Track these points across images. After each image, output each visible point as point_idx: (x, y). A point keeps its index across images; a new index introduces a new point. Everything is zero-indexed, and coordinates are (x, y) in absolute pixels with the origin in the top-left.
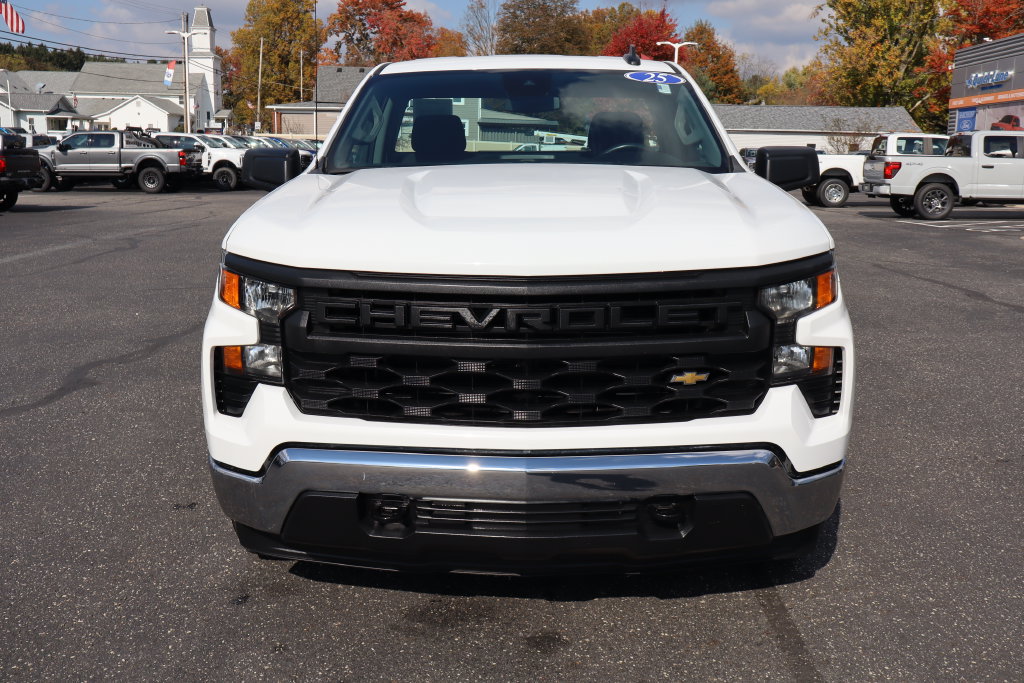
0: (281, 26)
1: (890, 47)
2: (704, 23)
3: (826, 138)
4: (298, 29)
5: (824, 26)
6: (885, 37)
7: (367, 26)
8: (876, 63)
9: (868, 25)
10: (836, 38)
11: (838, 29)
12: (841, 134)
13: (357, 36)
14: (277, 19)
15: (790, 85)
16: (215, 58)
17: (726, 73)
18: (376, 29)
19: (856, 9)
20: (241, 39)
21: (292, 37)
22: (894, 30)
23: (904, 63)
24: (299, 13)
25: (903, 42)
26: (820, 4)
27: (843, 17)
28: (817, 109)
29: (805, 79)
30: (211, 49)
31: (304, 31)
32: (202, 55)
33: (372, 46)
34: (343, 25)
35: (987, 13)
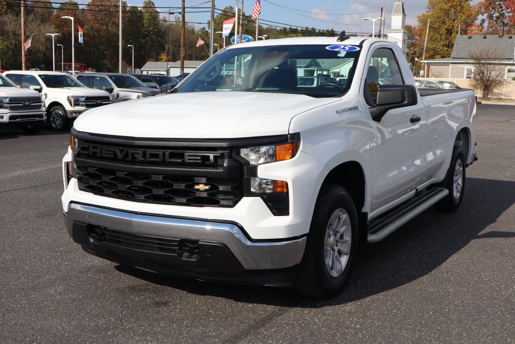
0: (449, 10)
4: (459, 12)
7: (504, 8)
13: (497, 14)
14: (446, 7)
16: (404, 32)
18: (510, 10)
20: (423, 21)
21: (456, 17)
24: (461, 2)
30: (402, 27)
31: (464, 13)
32: (396, 31)
33: (506, 21)
34: (487, 8)
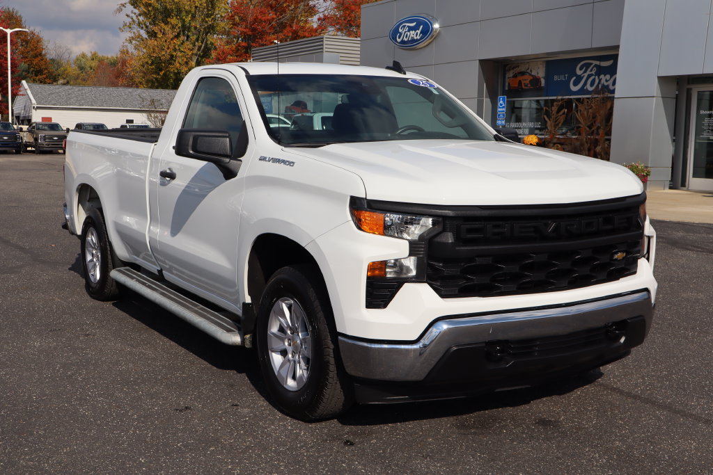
1: (183, 42)
2: (11, 9)
3: (145, 114)
5: (128, 20)
6: (179, 34)
8: (174, 54)
9: (167, 23)
10: (138, 31)
11: (139, 24)
12: (157, 112)
15: (81, 68)
17: (36, 56)
19: (155, 9)
22: (185, 28)
23: (196, 55)
25: (194, 38)
26: (123, 2)
27: (144, 14)
28: (130, 90)
29: (94, 64)
35: (256, 20)
